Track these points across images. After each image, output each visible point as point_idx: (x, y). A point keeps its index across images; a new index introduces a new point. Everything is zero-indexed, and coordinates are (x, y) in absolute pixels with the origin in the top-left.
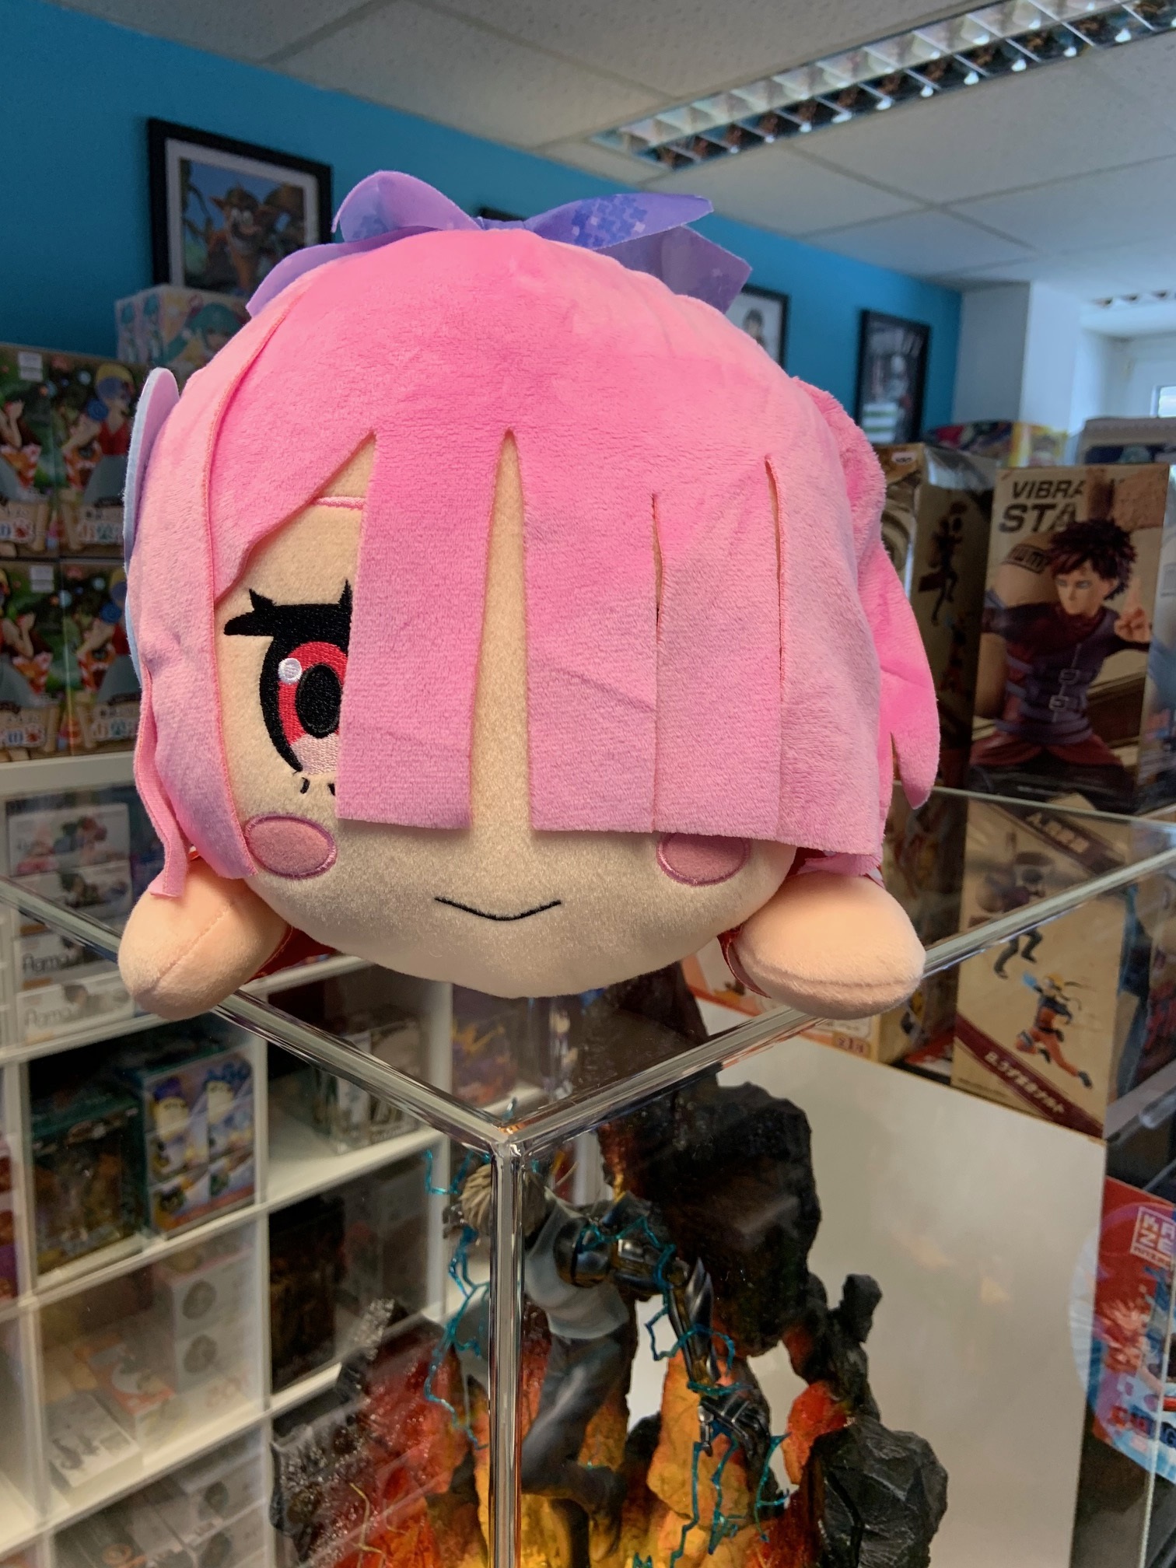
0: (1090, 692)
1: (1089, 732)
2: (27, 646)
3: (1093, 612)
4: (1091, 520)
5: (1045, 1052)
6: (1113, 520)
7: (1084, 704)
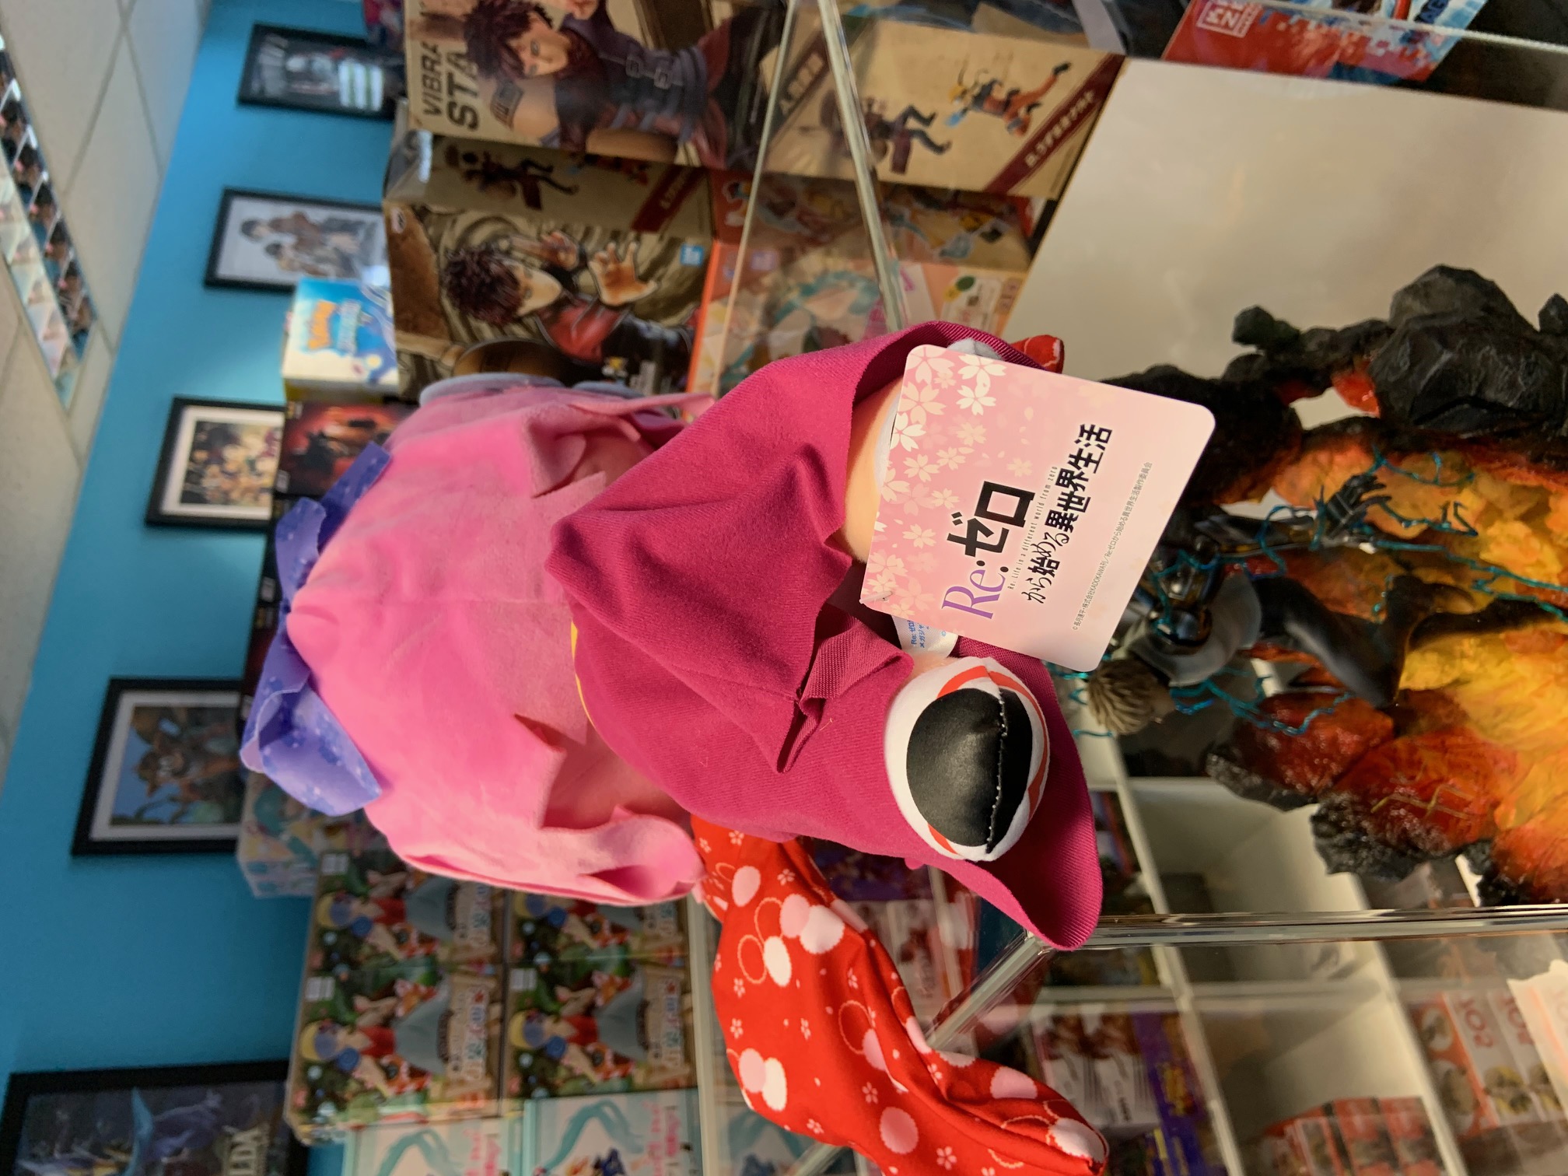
0: (651, 45)
1: (695, 49)
2: (586, 994)
3: (565, 40)
4: (466, 37)
5: (1030, 109)
6: (466, 15)
7: (664, 53)
